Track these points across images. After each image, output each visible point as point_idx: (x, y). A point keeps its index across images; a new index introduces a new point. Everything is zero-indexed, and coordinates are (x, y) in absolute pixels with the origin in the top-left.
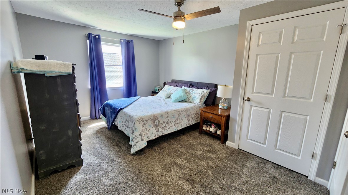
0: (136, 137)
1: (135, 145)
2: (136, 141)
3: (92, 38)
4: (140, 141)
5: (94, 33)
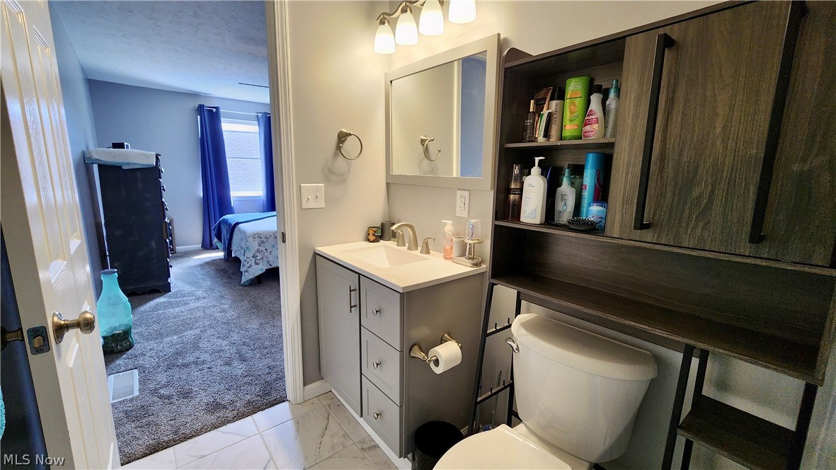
0: (248, 260)
1: (246, 271)
2: (248, 265)
3: (206, 113)
4: (254, 266)
5: (209, 104)
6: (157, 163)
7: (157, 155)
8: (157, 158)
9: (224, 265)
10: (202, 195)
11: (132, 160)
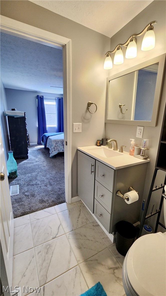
0: (52, 149)
1: (51, 153)
2: (52, 151)
3: (39, 98)
4: (54, 151)
5: (40, 95)
6: (24, 115)
7: (25, 113)
8: (25, 114)
9: (44, 150)
10: (38, 126)
11: (17, 115)
